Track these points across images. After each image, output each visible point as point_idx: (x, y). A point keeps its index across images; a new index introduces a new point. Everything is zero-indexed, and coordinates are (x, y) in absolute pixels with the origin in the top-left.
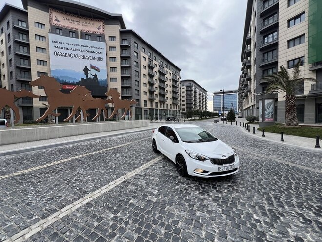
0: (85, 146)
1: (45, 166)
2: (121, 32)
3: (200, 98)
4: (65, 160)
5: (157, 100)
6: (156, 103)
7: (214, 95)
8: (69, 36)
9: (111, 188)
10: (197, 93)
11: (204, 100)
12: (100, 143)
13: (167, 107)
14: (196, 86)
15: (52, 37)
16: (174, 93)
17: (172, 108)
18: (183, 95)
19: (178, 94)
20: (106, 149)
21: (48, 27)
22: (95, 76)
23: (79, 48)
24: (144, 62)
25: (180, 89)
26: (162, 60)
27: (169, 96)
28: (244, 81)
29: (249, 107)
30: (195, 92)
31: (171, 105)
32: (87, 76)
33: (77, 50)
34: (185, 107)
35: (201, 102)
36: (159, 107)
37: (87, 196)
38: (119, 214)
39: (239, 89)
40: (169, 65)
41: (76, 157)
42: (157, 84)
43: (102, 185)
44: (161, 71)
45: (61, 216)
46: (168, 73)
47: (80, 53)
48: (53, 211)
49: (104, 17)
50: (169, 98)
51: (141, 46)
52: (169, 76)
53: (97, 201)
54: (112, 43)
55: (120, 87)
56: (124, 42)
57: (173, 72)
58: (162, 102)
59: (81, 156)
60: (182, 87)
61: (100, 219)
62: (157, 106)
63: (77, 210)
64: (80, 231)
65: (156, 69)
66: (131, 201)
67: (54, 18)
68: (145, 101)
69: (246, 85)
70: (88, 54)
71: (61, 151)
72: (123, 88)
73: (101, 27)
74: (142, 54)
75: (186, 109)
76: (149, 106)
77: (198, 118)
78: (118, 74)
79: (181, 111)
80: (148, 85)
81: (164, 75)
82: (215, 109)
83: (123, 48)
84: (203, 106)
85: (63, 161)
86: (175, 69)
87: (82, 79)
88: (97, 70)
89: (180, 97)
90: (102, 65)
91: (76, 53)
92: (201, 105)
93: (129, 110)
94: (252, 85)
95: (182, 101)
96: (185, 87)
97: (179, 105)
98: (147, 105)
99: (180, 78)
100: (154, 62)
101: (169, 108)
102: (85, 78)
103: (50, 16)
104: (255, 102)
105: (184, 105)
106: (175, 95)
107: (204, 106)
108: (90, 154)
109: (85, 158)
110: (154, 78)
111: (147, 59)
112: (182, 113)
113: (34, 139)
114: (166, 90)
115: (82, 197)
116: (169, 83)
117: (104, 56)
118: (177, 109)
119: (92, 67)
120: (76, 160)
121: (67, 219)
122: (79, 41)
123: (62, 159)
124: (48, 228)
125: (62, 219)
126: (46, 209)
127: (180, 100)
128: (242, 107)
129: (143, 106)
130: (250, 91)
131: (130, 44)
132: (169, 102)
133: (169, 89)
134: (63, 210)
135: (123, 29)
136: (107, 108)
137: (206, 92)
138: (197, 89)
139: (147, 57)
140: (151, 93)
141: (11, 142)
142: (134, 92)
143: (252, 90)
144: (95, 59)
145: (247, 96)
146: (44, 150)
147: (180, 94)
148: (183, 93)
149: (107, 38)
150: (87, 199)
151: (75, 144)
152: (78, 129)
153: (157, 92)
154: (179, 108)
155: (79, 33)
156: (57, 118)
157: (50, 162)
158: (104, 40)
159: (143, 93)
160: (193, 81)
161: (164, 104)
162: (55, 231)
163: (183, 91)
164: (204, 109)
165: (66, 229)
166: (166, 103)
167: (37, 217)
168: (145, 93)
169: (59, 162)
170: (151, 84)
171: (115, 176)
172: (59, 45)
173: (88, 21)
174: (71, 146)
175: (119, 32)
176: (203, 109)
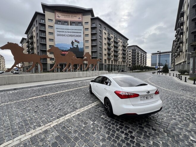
0: (73, 84)
1: (55, 93)
2: (92, 19)
3: (141, 57)
4: (64, 91)
5: (112, 59)
6: (112, 61)
7: (152, 55)
8: (64, 25)
9: (90, 107)
10: (140, 54)
11: (145, 59)
12: (81, 83)
13: (119, 63)
14: (139, 49)
15: (56, 26)
16: (124, 54)
17: (122, 64)
18: (129, 55)
19: (126, 55)
20: (84, 87)
21: (54, 21)
22: (77, 46)
23: (69, 31)
24: (105, 36)
25: (128, 51)
26: (116, 34)
27: (120, 56)
28: (177, 44)
29: (181, 63)
30: (138, 54)
31: (121, 62)
32: (73, 46)
33: (68, 32)
34: (131, 63)
35: (142, 60)
36: (114, 63)
37: (77, 111)
38: (95, 122)
39: (172, 50)
40: (121, 37)
41: (69, 90)
42: (112, 49)
43: (85, 106)
44: (116, 40)
45: (66, 119)
46: (120, 42)
47: (69, 34)
48: (62, 116)
49: (82, 12)
50: (120, 58)
51: (103, 26)
52: (120, 44)
53: (83, 114)
54: (86, 26)
55: (91, 51)
56: (93, 25)
57: (123, 41)
58: (116, 60)
59: (72, 89)
60: (129, 50)
61: (86, 123)
62: (112, 63)
63: (73, 117)
64: (76, 127)
65: (112, 40)
66: (102, 116)
67: (57, 16)
68: (105, 60)
69: (179, 47)
70: (74, 34)
71: (62, 86)
72: (92, 52)
73: (81, 18)
74: (104, 31)
75: (131, 65)
76: (107, 63)
77: (140, 71)
78: (89, 44)
79: (128, 66)
80: (107, 50)
81: (117, 43)
82: (152, 64)
83: (92, 28)
84: (143, 63)
85: (63, 91)
86: (124, 39)
87: (70, 48)
88: (78, 42)
89: (128, 57)
90: (81, 39)
91: (67, 33)
92: (142, 62)
93: (96, 65)
94: (184, 47)
95: (129, 60)
96: (131, 50)
97: (127, 62)
98: (106, 62)
99: (128, 44)
100: (111, 35)
101: (120, 64)
102: (72, 47)
103: (55, 14)
104: (187, 59)
105: (130, 62)
106: (124, 55)
107: (145, 63)
108: (76, 88)
109: (74, 90)
110: (111, 45)
111: (107, 34)
112: (129, 68)
113: (49, 80)
114: (118, 52)
115: (75, 111)
116: (120, 48)
117: (82, 34)
118: (126, 65)
119: (76, 41)
120: (69, 91)
121: (69, 121)
122: (69, 27)
123: (63, 90)
124: (60, 123)
125: (66, 120)
126: (58, 114)
127: (128, 58)
128: (174, 63)
129: (104, 63)
130: (182, 51)
131: (97, 25)
132: (120, 60)
133: (120, 52)
134: (66, 116)
135: (92, 17)
136: (84, 64)
137: (146, 53)
138: (139, 52)
139: (107, 33)
140: (109, 54)
141: (40, 81)
142: (99, 55)
143: (184, 50)
144: (77, 36)
145: (179, 55)
146: (54, 85)
147: (128, 55)
148: (130, 54)
149: (84, 23)
150: (78, 112)
151: (68, 83)
152: (69, 75)
153: (112, 54)
154: (126, 64)
155: (69, 22)
156: (59, 69)
157: (57, 92)
158: (82, 25)
159: (104, 55)
160: (137, 46)
161: (117, 62)
162: (64, 126)
163: (129, 53)
164: (145, 65)
165: (69, 126)
166: (118, 61)
167: (55, 117)
168: (105, 55)
169: (61, 92)
170: (109, 49)
171: (91, 102)
172: (59, 30)
173: (74, 15)
174: (66, 84)
175: (90, 19)
176: (143, 64)
